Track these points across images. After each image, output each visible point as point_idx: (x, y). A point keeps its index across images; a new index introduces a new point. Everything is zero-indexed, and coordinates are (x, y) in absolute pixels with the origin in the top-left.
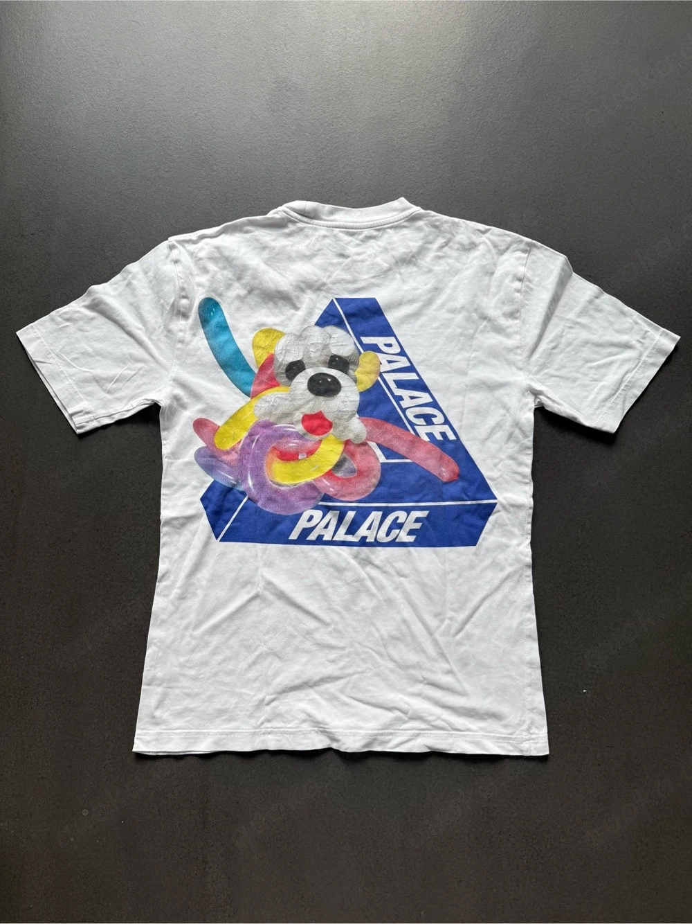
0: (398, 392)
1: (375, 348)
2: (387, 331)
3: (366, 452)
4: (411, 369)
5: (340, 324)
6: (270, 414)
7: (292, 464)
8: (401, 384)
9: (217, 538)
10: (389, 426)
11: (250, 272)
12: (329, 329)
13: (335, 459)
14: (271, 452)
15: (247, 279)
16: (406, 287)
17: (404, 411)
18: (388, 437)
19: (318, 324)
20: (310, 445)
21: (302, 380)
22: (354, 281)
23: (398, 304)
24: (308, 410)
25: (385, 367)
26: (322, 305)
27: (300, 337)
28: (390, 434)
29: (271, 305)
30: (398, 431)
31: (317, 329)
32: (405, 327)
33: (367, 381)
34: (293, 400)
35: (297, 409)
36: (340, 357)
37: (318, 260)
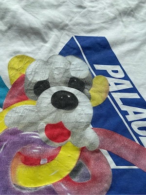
0: (124, 108)
1: (105, 73)
2: (114, 61)
3: (99, 158)
4: (134, 90)
5: (78, 54)
6: (18, 123)
7: (34, 168)
8: (126, 102)
10: (118, 136)
11: (10, 14)
12: (70, 58)
13: (72, 164)
14: (16, 157)
15: (8, 18)
16: (127, 31)
17: (129, 123)
18: (117, 145)
19: (61, 54)
20: (51, 151)
21: (46, 97)
22: (89, 25)
23: (122, 42)
24: (50, 120)
25: (113, 88)
26: (64, 40)
27: (47, 62)
28: (120, 144)
29: (25, 38)
30: (125, 141)
31: (60, 57)
32: (127, 58)
33: (99, 99)
34: (39, 111)
35: (41, 119)
36: (77, 79)
37: (63, 9)
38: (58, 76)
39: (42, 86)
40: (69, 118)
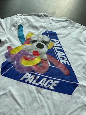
0: (57, 51)
1: (54, 41)
3: (46, 63)
4: (61, 47)
5: (47, 35)
6: (26, 49)
7: (27, 61)
9: (2, 74)
10: (53, 58)
11: (31, 22)
12: (44, 36)
13: (38, 62)
14: (23, 57)
15: (30, 23)
16: (63, 32)
17: (58, 55)
18: (52, 60)
19: (42, 34)
20: (33, 58)
21: (35, 44)
22: (52, 28)
23: (61, 34)
24: (35, 50)
25: (55, 45)
26: (44, 31)
27: (37, 36)
29: (33, 29)
31: (42, 35)
32: (61, 39)
33: (50, 47)
34: (32, 47)
35: (32, 49)
36: (45, 41)
37: (45, 23)
38: (40, 39)
39: (35, 41)
40: (40, 51)
